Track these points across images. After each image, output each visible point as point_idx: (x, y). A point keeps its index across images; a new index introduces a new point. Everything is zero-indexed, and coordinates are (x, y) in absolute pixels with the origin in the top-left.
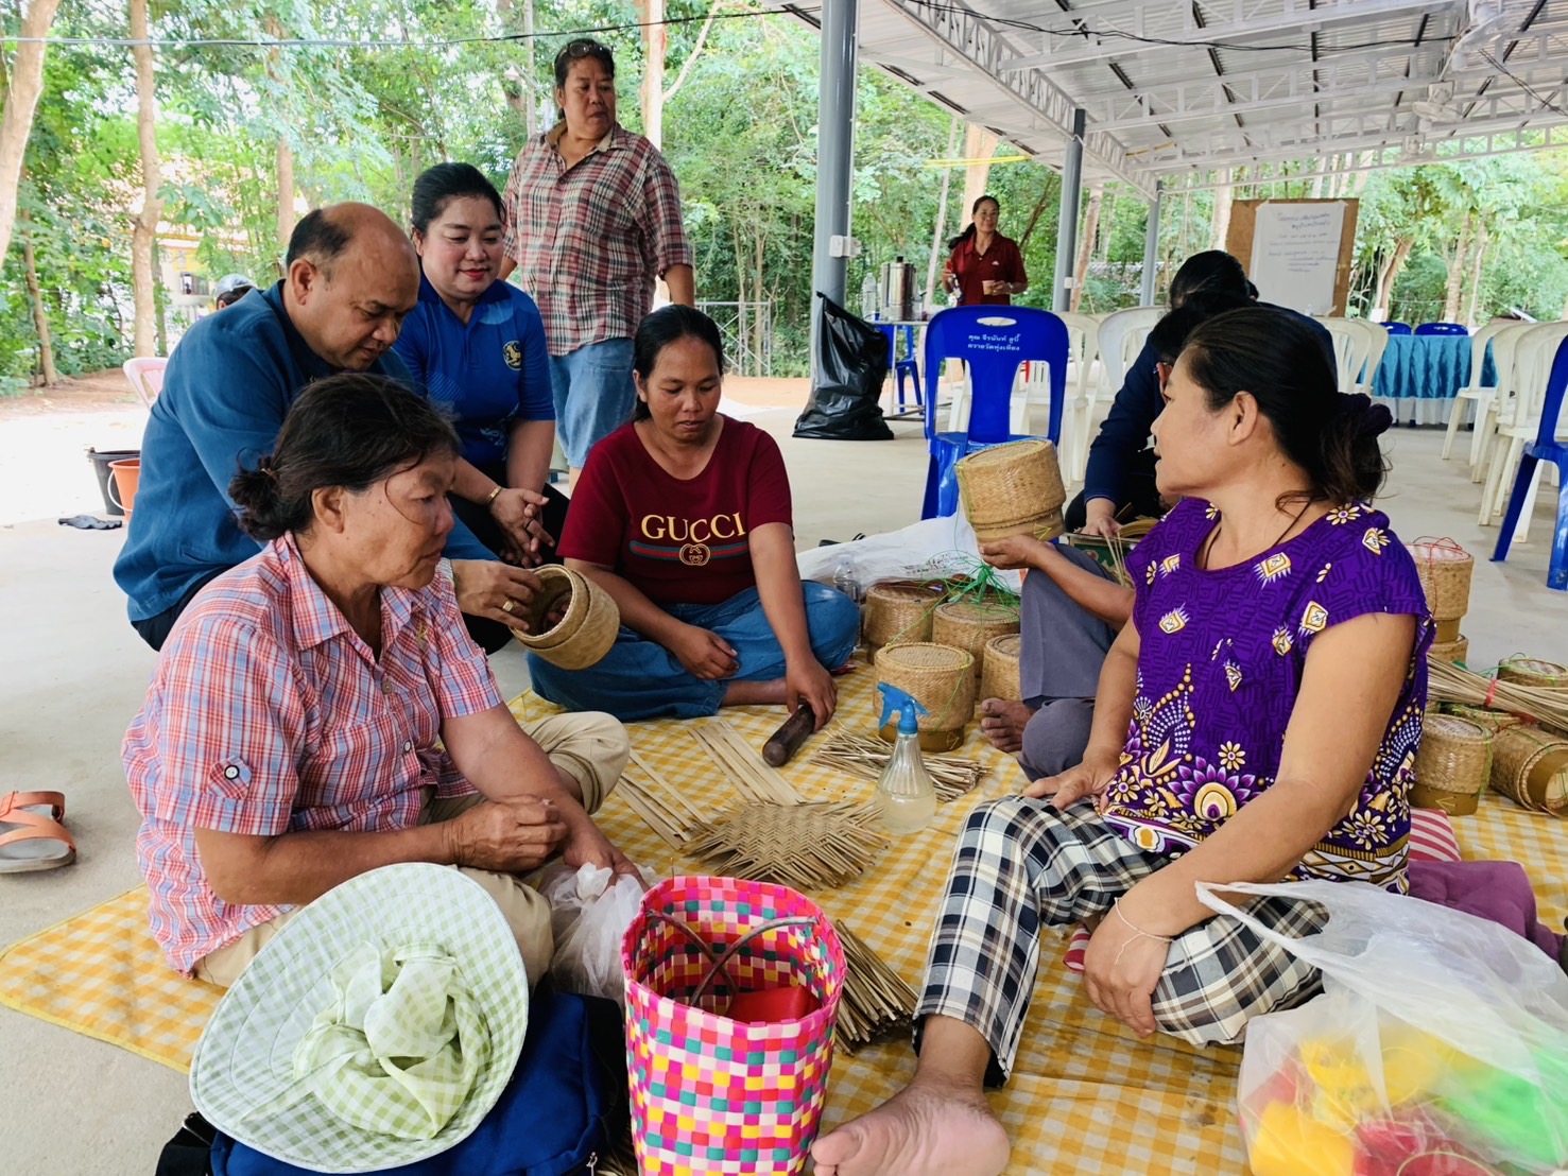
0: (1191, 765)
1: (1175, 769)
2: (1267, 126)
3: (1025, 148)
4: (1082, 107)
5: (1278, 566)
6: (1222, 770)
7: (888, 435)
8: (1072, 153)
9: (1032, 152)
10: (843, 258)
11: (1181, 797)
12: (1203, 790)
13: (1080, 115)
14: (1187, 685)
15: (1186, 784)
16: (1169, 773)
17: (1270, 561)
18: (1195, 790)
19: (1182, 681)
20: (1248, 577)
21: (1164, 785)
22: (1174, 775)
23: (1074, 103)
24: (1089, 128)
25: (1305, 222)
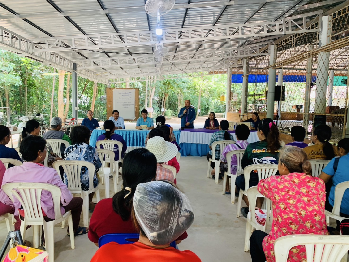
4: (75, 63)
8: (74, 74)
13: (75, 65)
25: (125, 94)
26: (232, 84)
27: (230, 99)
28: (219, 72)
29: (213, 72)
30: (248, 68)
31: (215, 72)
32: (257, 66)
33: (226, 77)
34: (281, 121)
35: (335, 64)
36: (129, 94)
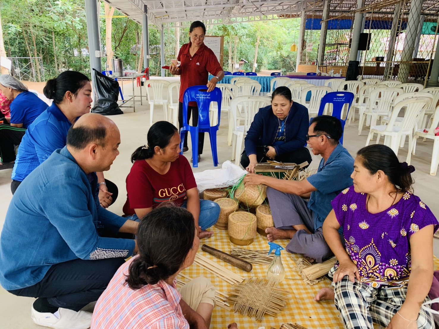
0: (382, 265)
1: (378, 267)
2: (192, 12)
3: (126, 14)
4: (146, 4)
5: (394, 213)
6: (391, 265)
7: (121, 113)
8: (145, 18)
9: (128, 15)
10: (100, 58)
11: (381, 274)
12: (386, 271)
13: (146, 7)
14: (372, 244)
15: (382, 271)
16: (376, 268)
17: (391, 211)
18: (384, 271)
19: (371, 243)
20: (386, 215)
21: (376, 272)
22: (378, 269)
23: (143, 3)
24: (149, 11)
25: (211, 42)
26: (306, 31)
27: (303, 49)
28: (291, 16)
29: (285, 16)
30: (329, 11)
31: (286, 15)
32: (336, 9)
33: (299, 22)
34: (364, 76)
35: (426, 8)
36: (215, 42)
